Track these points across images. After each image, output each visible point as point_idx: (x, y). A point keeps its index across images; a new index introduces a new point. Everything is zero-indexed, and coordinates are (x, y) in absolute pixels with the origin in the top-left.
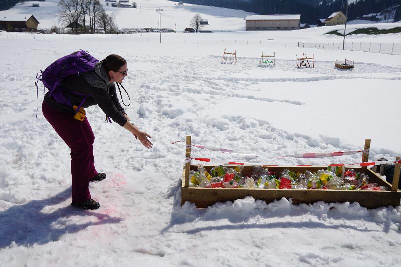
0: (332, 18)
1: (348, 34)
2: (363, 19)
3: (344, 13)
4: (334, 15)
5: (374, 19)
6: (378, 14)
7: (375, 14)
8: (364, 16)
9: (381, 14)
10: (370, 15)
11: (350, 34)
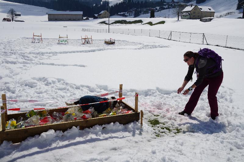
0: (101, 14)
1: (111, 24)
2: (118, 15)
3: (108, 11)
4: (102, 12)
5: (124, 16)
6: (126, 13)
7: (124, 13)
8: (119, 13)
9: (128, 13)
10: (122, 13)
11: (112, 23)
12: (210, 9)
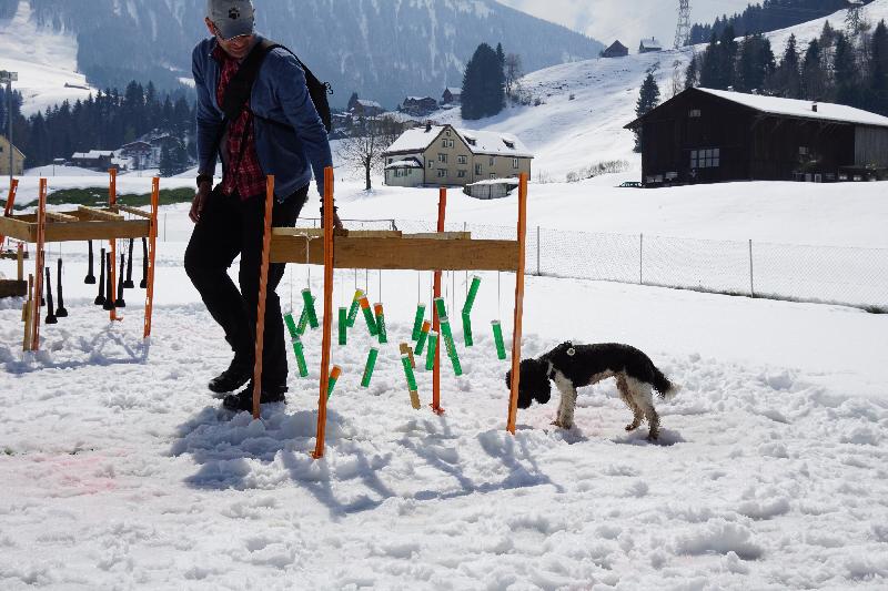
1: (32, 204)
7: (107, 153)
12: (510, 145)
